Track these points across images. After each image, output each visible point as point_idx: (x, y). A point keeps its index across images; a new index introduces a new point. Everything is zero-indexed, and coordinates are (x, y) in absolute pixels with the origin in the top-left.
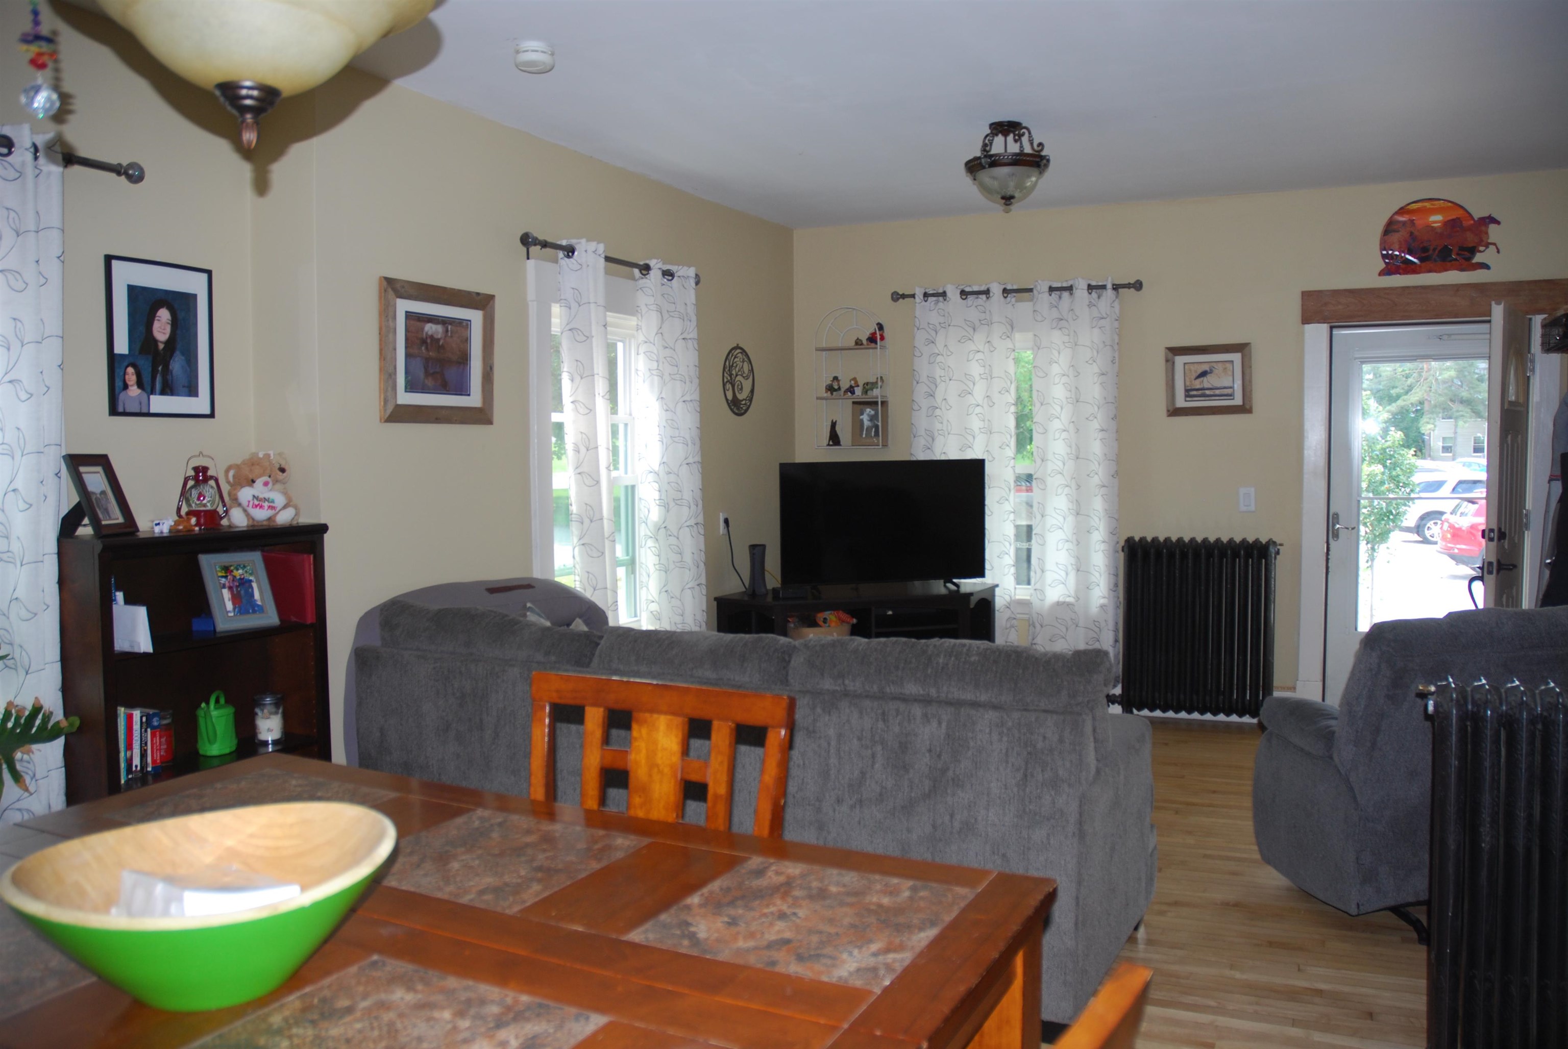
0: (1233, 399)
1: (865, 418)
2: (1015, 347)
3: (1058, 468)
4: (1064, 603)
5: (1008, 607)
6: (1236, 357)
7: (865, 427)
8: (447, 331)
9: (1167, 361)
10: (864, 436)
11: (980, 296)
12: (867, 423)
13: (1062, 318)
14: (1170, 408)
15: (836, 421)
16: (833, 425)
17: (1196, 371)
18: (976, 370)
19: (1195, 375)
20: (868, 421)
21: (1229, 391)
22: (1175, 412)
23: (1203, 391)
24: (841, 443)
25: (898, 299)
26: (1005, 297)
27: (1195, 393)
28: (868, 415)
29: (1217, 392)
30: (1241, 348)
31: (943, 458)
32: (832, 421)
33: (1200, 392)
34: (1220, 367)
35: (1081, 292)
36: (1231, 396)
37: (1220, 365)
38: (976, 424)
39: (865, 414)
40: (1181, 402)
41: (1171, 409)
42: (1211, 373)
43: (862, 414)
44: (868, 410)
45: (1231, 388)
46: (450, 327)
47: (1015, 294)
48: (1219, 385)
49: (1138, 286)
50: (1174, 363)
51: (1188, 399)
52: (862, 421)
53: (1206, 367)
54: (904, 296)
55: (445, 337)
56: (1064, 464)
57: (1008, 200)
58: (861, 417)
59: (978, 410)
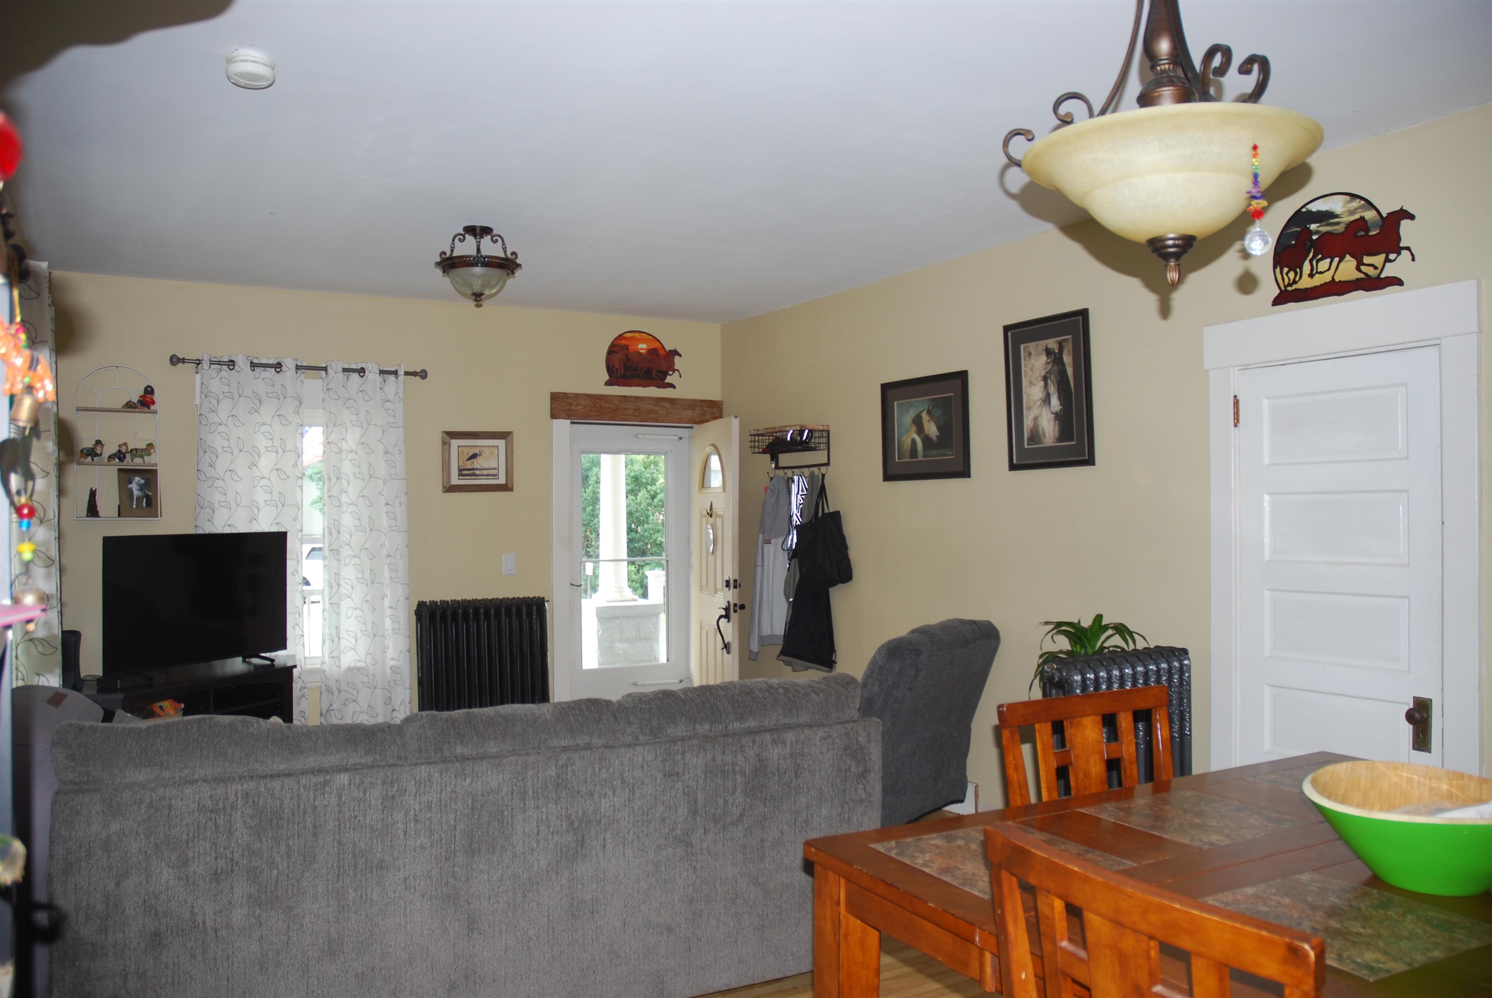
0: (498, 479)
1: (134, 487)
2: (303, 422)
3: (346, 541)
4: (354, 668)
5: (300, 677)
6: (501, 443)
7: (135, 497)
9: (444, 443)
10: (134, 507)
11: (268, 369)
12: (136, 493)
13: (349, 397)
14: (446, 485)
15: (96, 490)
16: (93, 494)
17: (468, 454)
18: (262, 442)
19: (467, 457)
20: (138, 490)
21: (495, 472)
22: (451, 489)
23: (473, 471)
24: (100, 514)
25: (177, 363)
26: (298, 373)
27: (466, 472)
28: (137, 484)
29: (485, 472)
30: (505, 435)
31: (227, 530)
32: (92, 489)
33: (471, 472)
34: (487, 450)
35: (372, 376)
36: (495, 476)
37: (488, 448)
38: (261, 496)
39: (133, 483)
40: (455, 480)
41: (447, 486)
42: (480, 456)
43: (131, 483)
44: (137, 479)
45: (495, 469)
47: (304, 371)
48: (486, 467)
50: (450, 445)
51: (461, 477)
52: (131, 490)
53: (476, 451)
54: (185, 361)
56: (351, 536)
57: (478, 297)
58: (130, 486)
59: (264, 482)
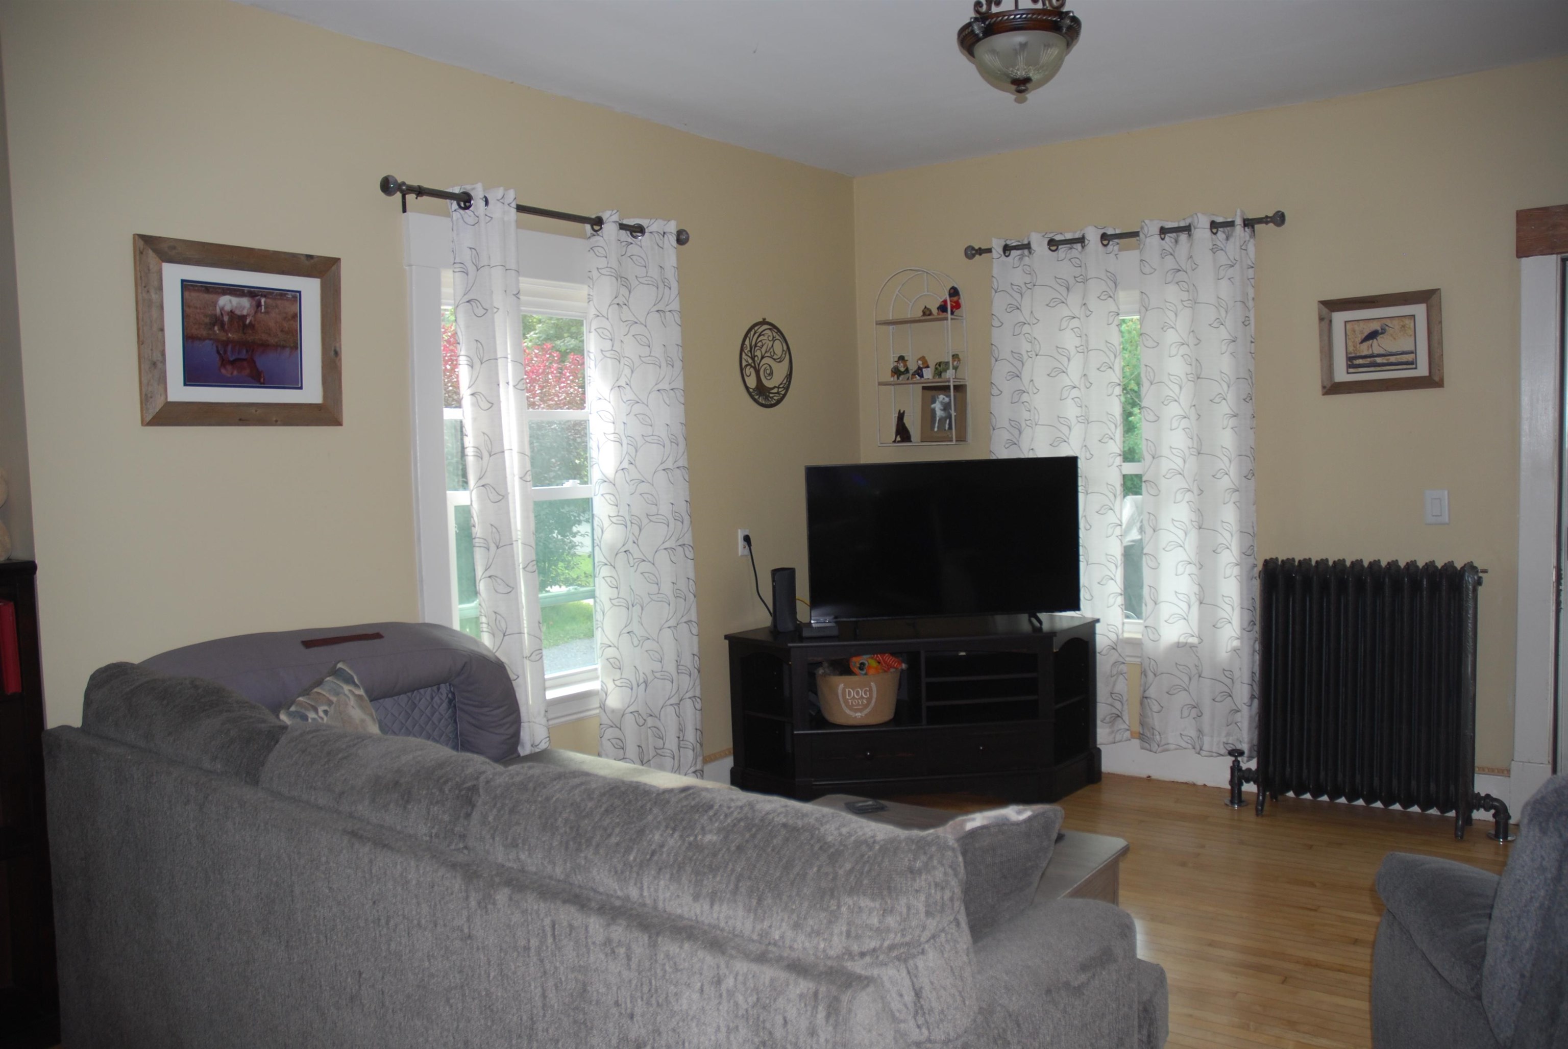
0: (1416, 368)
1: (937, 406)
2: (1119, 309)
3: (1177, 468)
4: (1185, 644)
5: (1114, 649)
6: (1419, 310)
7: (938, 419)
8: (259, 305)
9: (1321, 319)
10: (936, 429)
11: (1075, 246)
12: (939, 413)
13: (1179, 268)
14: (1325, 384)
15: (904, 412)
16: (901, 416)
17: (1362, 332)
18: (1070, 341)
19: (1360, 337)
20: (941, 410)
21: (1409, 357)
22: (1333, 389)
23: (1372, 359)
24: (912, 439)
25: (973, 256)
26: (1105, 246)
27: (1360, 361)
28: (942, 403)
29: (1393, 359)
30: (1427, 297)
31: (1031, 455)
32: (900, 411)
33: (1368, 361)
34: (1396, 324)
35: (1202, 232)
36: (1412, 364)
37: (1396, 322)
38: (1071, 411)
39: (937, 402)
40: (1341, 375)
41: (1328, 385)
42: (1382, 333)
43: (934, 402)
44: (941, 397)
45: (1412, 352)
46: (263, 300)
47: (1116, 241)
48: (1394, 350)
49: (1279, 219)
50: (1331, 321)
51: (1351, 370)
52: (934, 411)
53: (1376, 326)
54: (980, 251)
55: (256, 312)
56: (1185, 461)
57: (1021, 85)
58: (933, 406)
59: (1075, 393)
